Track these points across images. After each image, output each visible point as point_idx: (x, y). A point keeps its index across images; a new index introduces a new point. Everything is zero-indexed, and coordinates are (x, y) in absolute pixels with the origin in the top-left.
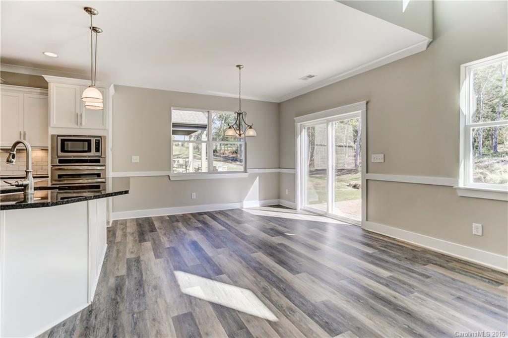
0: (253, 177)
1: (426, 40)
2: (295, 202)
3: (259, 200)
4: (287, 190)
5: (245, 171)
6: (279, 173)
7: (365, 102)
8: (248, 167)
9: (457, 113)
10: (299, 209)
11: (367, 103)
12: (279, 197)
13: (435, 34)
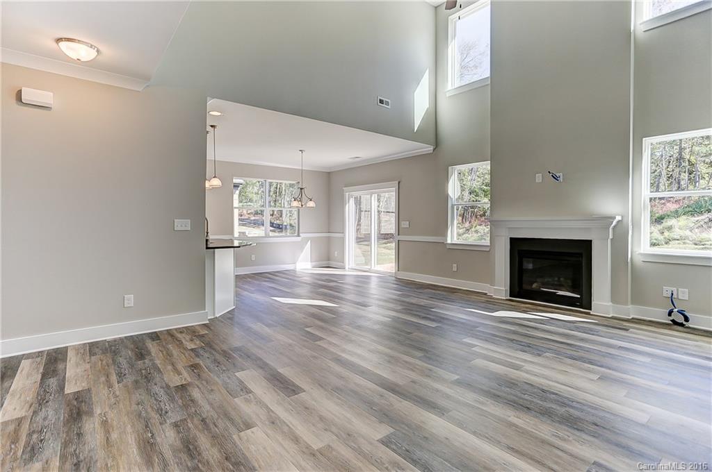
0: (306, 240)
1: (432, 148)
2: (343, 262)
3: (311, 262)
4: (336, 253)
5: (299, 236)
6: (329, 238)
7: (397, 182)
8: (301, 231)
9: (447, 196)
10: (347, 268)
11: (399, 183)
12: (329, 259)
13: (437, 143)
